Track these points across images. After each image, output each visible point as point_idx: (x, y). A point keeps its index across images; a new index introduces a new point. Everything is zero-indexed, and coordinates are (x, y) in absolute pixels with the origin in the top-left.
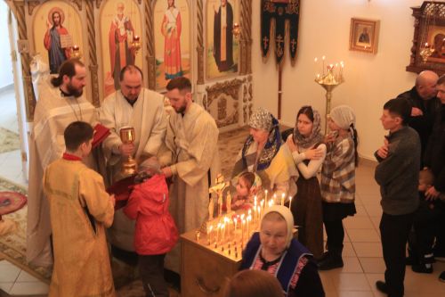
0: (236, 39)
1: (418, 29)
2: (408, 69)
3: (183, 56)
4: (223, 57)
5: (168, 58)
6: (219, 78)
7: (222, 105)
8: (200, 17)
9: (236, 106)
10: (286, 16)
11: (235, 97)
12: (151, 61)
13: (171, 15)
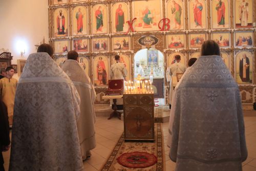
4: (244, 76)
6: (242, 84)
7: (244, 94)
8: (233, 62)
11: (251, 92)
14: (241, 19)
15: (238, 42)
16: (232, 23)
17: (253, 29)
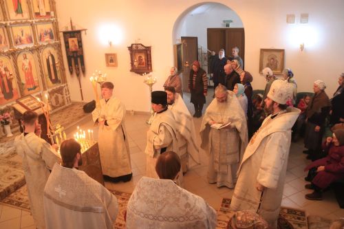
0: (58, 69)
1: (131, 55)
2: (131, 71)
3: (35, 80)
4: (53, 78)
5: (28, 82)
6: (53, 87)
7: (57, 98)
8: (40, 62)
9: (63, 98)
10: (78, 56)
11: (62, 94)
12: (20, 84)
13: (26, 63)
14: (38, 7)
15: (41, 36)
16: (30, 12)
17: (52, 19)
